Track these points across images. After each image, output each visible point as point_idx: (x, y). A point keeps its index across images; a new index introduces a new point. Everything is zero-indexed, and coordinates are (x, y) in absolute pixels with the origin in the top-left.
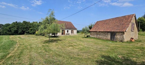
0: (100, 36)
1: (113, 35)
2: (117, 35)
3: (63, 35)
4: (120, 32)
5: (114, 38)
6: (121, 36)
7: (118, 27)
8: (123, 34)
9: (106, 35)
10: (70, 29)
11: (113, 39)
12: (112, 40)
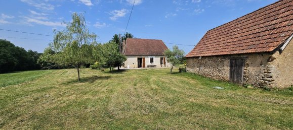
0: (207, 70)
1: (236, 65)
2: (248, 64)
3: (140, 68)
4: (259, 53)
5: (239, 75)
6: (262, 68)
7: (257, 39)
8: (268, 61)
9: (218, 66)
10: (157, 55)
11: (237, 78)
12: (235, 80)
